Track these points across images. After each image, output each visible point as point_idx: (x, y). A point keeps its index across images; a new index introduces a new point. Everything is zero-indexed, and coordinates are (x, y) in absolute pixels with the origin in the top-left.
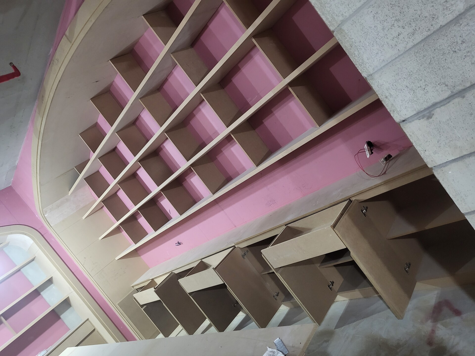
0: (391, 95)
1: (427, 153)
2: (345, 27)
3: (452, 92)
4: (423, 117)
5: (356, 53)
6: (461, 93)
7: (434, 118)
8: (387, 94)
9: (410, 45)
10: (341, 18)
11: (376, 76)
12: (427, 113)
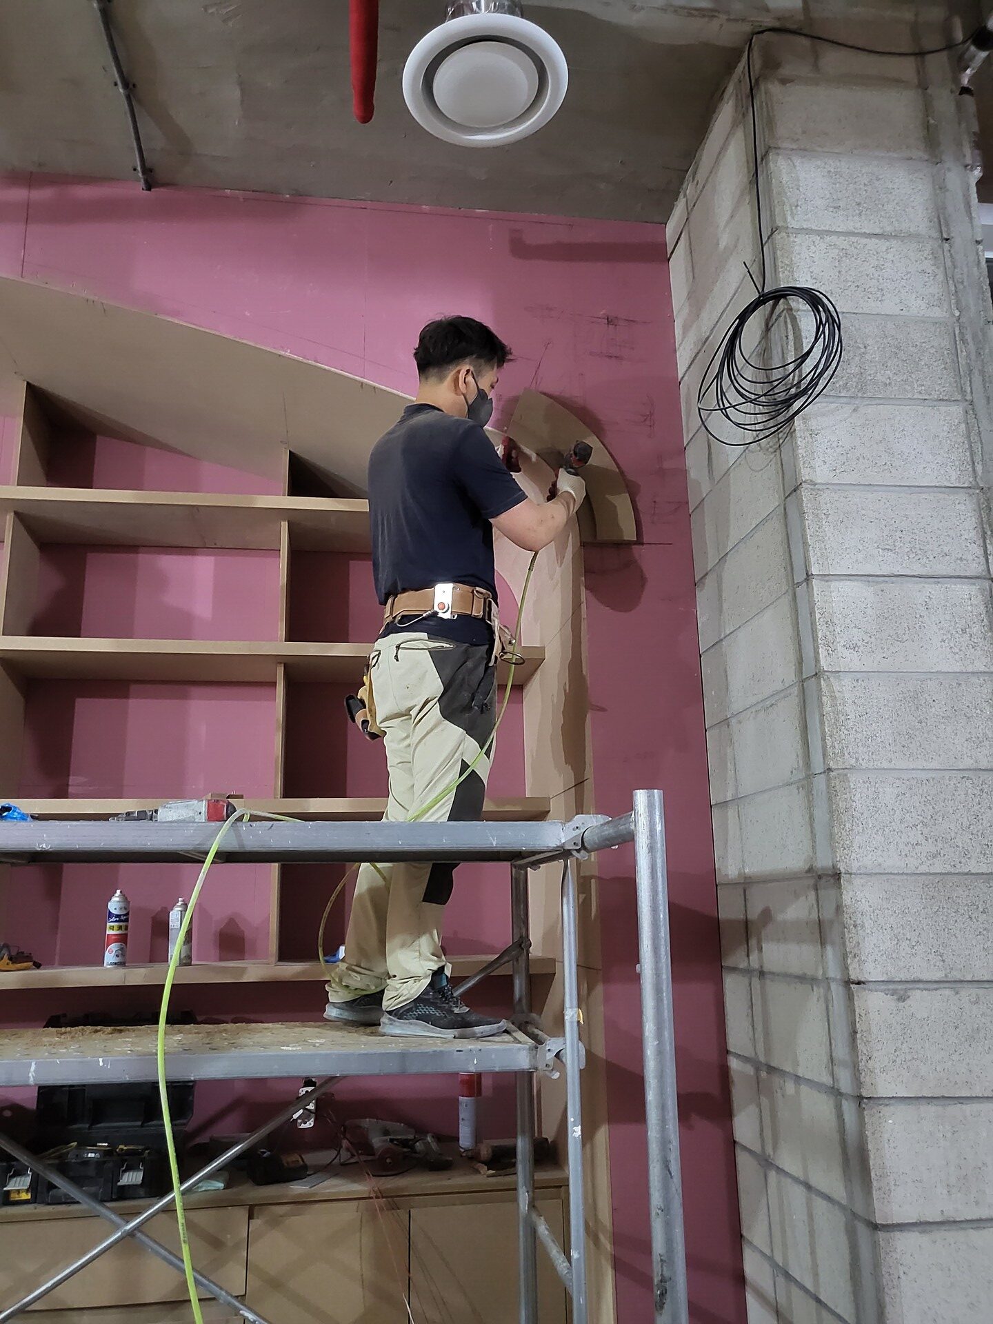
0: (863, 926)
2: (853, 778)
3: (946, 976)
4: (894, 992)
5: (848, 826)
6: (955, 984)
7: (908, 1002)
8: (859, 922)
9: (923, 869)
10: (853, 762)
11: (857, 881)
12: (900, 989)
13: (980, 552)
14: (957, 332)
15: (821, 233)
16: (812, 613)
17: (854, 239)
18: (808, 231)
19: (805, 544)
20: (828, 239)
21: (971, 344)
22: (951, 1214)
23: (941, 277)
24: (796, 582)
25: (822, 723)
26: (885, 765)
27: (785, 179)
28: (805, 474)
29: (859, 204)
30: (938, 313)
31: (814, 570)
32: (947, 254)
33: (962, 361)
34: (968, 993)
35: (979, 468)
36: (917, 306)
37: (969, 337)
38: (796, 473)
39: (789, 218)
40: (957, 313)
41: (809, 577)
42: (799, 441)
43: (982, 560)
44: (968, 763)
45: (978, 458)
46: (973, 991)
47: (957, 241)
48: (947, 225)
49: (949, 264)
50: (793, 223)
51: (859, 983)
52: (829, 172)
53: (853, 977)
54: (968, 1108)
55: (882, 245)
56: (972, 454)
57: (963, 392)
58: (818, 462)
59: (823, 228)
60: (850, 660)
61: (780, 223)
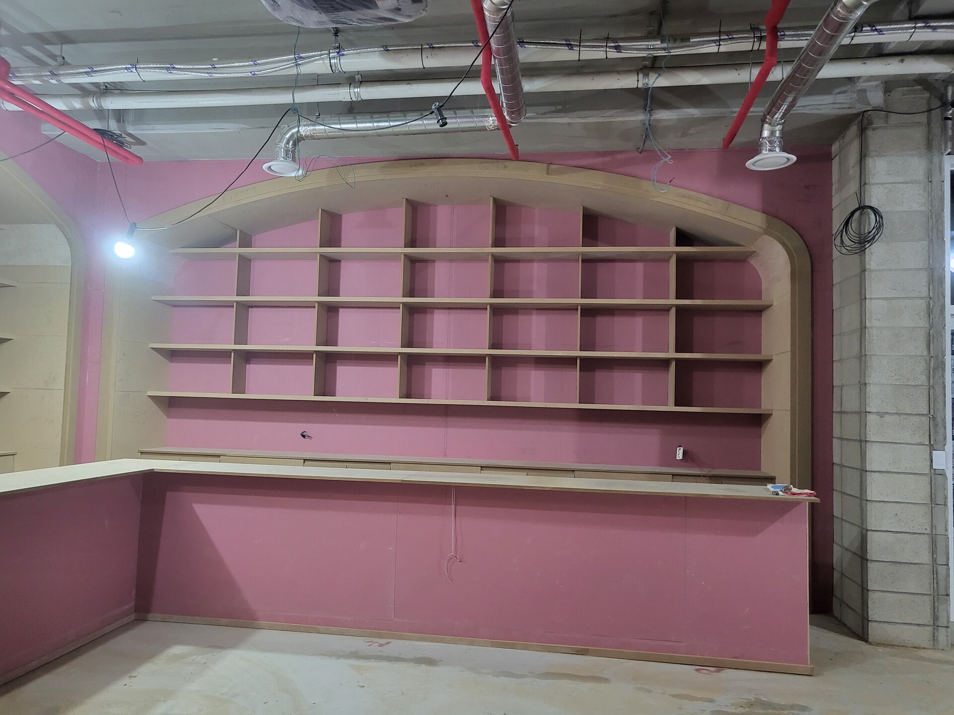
0: (872, 398)
1: (870, 433)
2: (873, 357)
3: (897, 412)
4: (880, 415)
5: (870, 371)
6: (899, 414)
7: (884, 418)
8: (871, 396)
9: (894, 383)
10: (874, 353)
11: (871, 386)
12: (881, 415)
13: (927, 289)
14: (930, 214)
15: (882, 184)
16: (865, 309)
17: (894, 185)
18: (878, 184)
19: (865, 288)
20: (885, 186)
21: (934, 218)
22: (889, 470)
23: (926, 195)
24: (862, 298)
25: (865, 342)
26: (885, 354)
27: (870, 166)
28: (867, 267)
29: (898, 172)
30: (923, 209)
31: (867, 297)
32: (930, 187)
33: (930, 225)
34: (902, 417)
35: (931, 262)
36: (916, 207)
37: (934, 216)
38: (865, 266)
39: (871, 179)
40: (930, 208)
41: (865, 298)
42: (867, 256)
43: (928, 292)
44: (913, 354)
45: (931, 258)
46: (905, 416)
47: (934, 182)
48: (931, 176)
49: (930, 190)
50: (872, 181)
51: (869, 412)
52: (888, 161)
53: (867, 410)
54: (898, 445)
55: (905, 186)
56: (929, 257)
57: (929, 236)
58: (872, 263)
59: (883, 182)
60: (875, 323)
61: (867, 182)
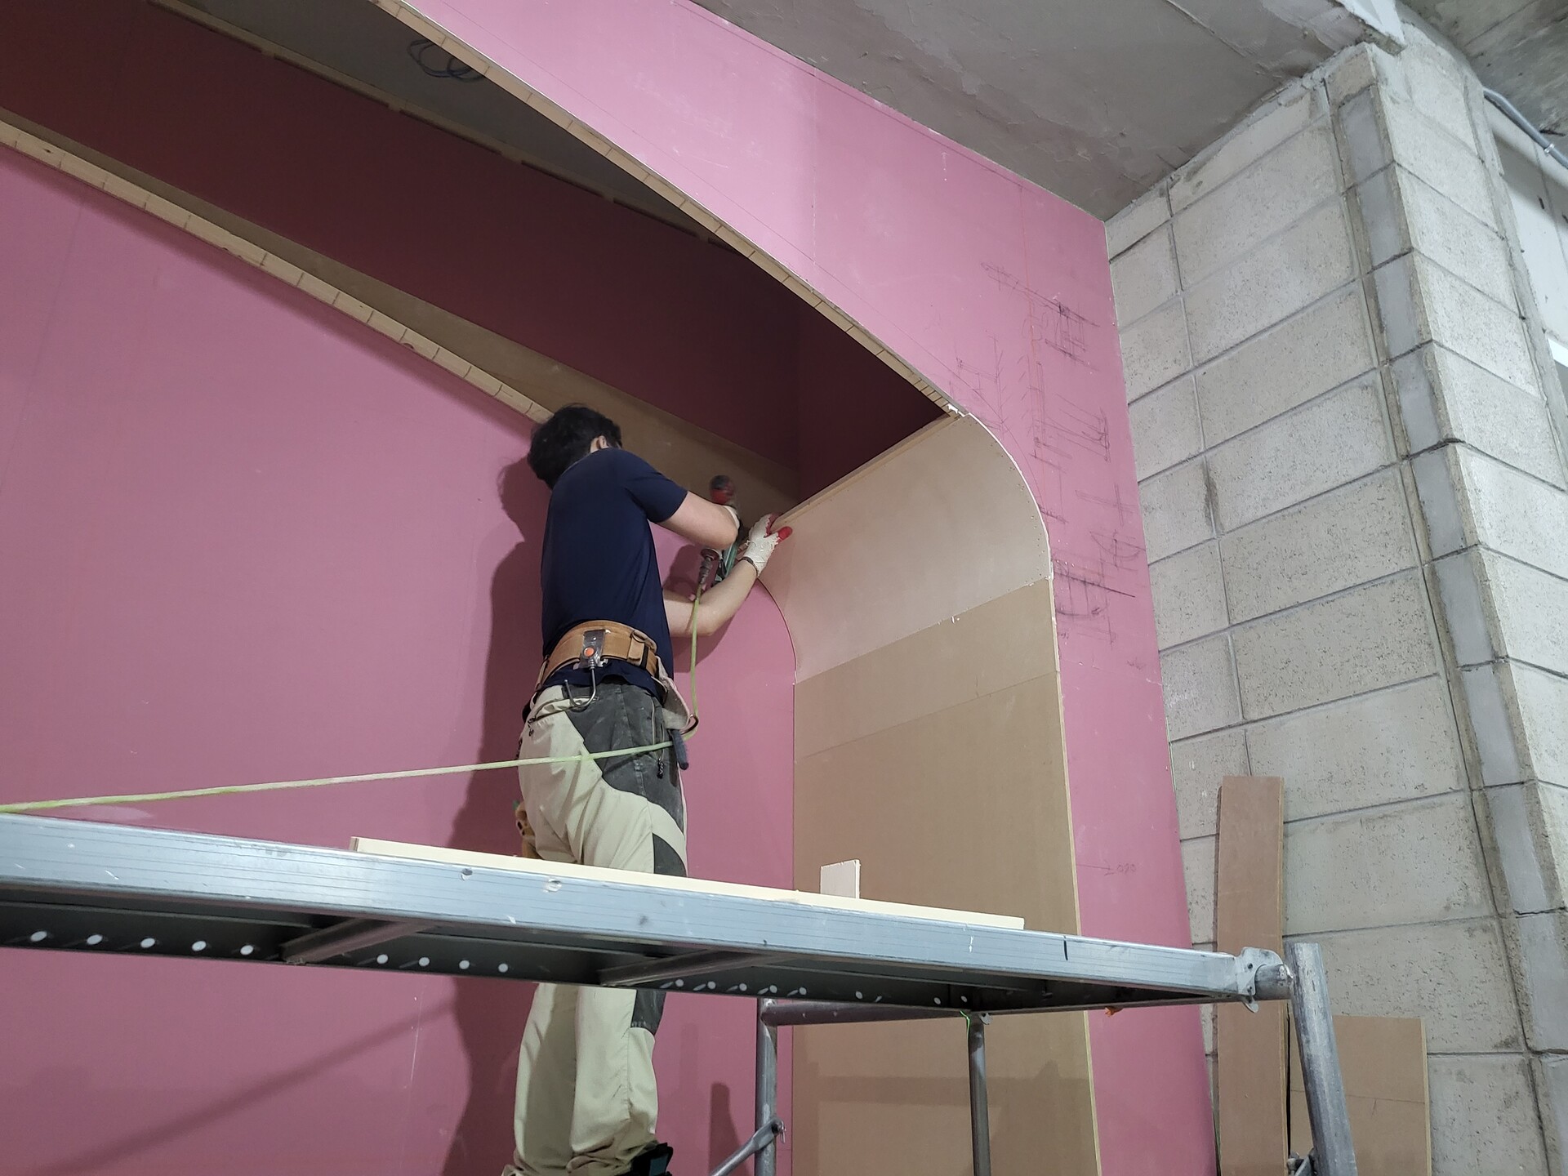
14: (1550, 418)
15: (1444, 270)
16: (1508, 704)
17: (1466, 287)
18: (1435, 264)
19: (1490, 617)
20: (1449, 279)
23: (1528, 355)
24: (1462, 663)
28: (1479, 533)
29: (1463, 253)
30: (1533, 392)
31: (1510, 653)
32: (1527, 334)
36: (1520, 379)
37: (1558, 426)
38: (1471, 527)
40: (1545, 398)
41: (1498, 660)
47: (1533, 324)
48: (1522, 304)
50: (1423, 249)
55: (1485, 303)
58: (1487, 524)
59: (1443, 265)
60: (1553, 770)
61: (1414, 246)
